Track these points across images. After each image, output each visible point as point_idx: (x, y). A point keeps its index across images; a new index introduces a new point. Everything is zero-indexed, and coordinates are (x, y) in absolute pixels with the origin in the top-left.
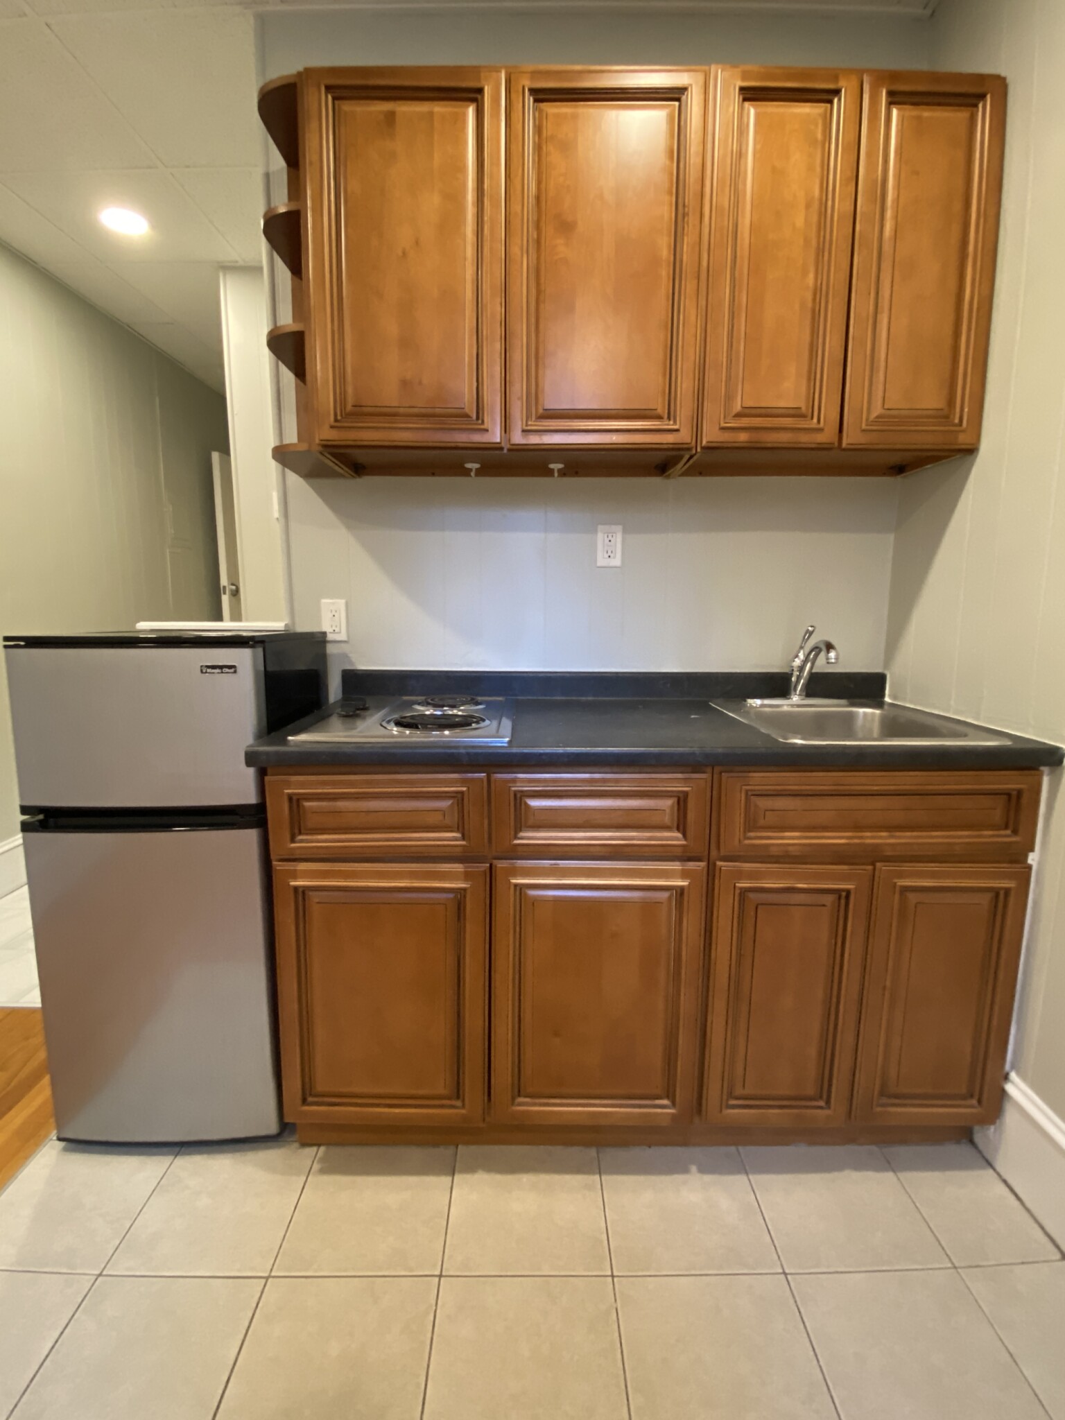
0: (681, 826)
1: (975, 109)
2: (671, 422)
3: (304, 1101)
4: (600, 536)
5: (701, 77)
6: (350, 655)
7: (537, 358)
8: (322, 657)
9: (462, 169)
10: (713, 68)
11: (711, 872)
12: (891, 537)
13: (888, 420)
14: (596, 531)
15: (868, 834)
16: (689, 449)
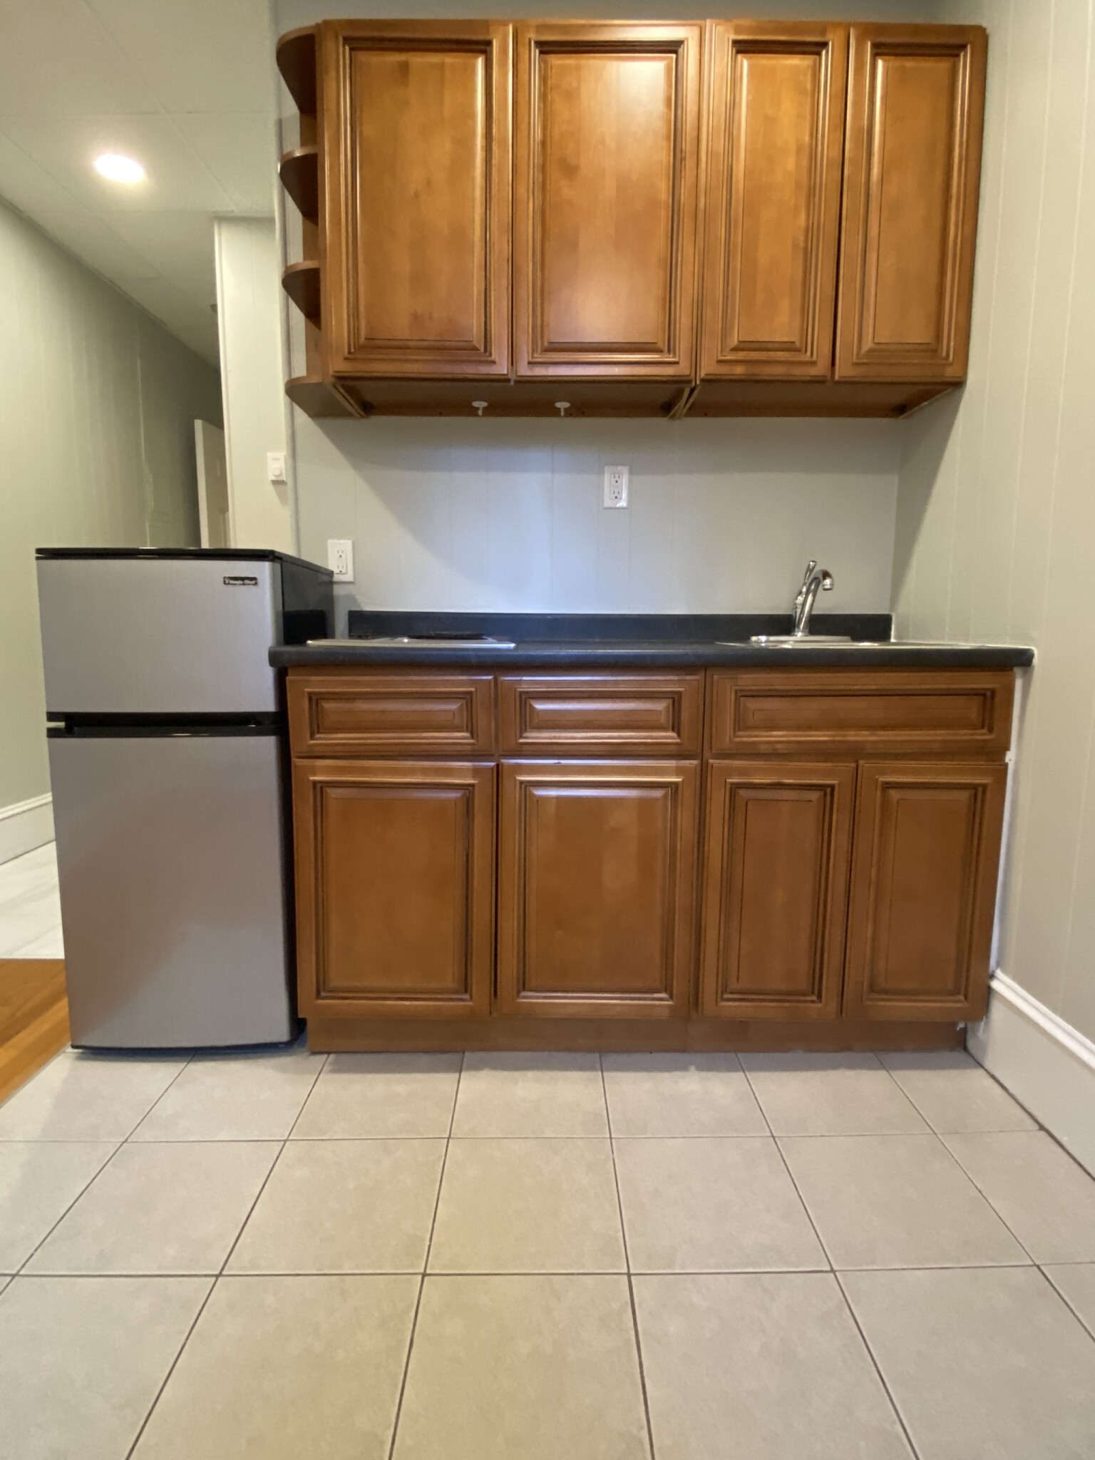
0: (676, 727)
1: (957, 58)
2: (671, 355)
3: (318, 996)
4: (607, 477)
5: (695, 31)
6: (357, 597)
7: (542, 294)
8: (329, 599)
9: (472, 116)
10: (708, 22)
11: (704, 767)
12: (896, 478)
13: (879, 354)
14: (601, 472)
15: (852, 733)
16: (689, 382)
